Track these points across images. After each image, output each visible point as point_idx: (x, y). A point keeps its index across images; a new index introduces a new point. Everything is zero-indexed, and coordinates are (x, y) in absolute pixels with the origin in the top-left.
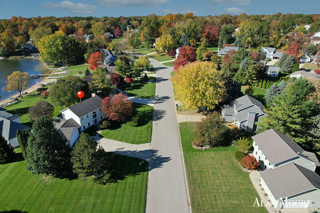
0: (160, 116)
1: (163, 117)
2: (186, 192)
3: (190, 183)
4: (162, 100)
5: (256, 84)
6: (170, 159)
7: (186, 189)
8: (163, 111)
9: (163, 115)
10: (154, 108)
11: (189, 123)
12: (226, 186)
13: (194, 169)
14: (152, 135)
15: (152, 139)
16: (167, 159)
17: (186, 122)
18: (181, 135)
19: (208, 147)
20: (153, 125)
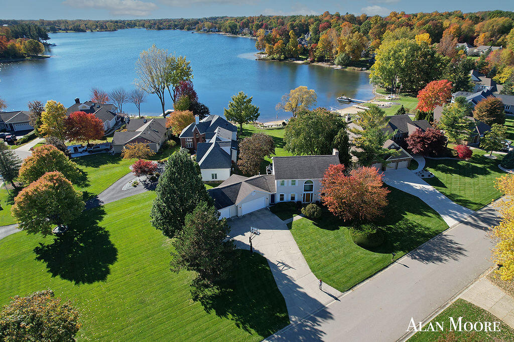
0: (436, 254)
1: (440, 260)
4: (490, 224)
10: (449, 230)
14: (368, 281)
15: (355, 288)
20: (396, 264)
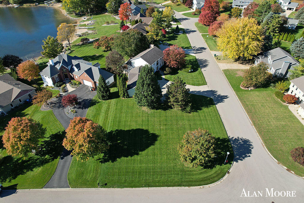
0: (205, 64)
2: (247, 118)
3: (248, 113)
4: (200, 51)
5: (277, 37)
6: (228, 96)
7: (246, 116)
8: (206, 60)
9: (207, 64)
10: (197, 57)
11: (231, 70)
12: (274, 114)
13: (248, 103)
14: (206, 79)
15: (207, 82)
16: (226, 97)
17: (228, 69)
18: (228, 80)
19: (252, 88)
20: (203, 72)
